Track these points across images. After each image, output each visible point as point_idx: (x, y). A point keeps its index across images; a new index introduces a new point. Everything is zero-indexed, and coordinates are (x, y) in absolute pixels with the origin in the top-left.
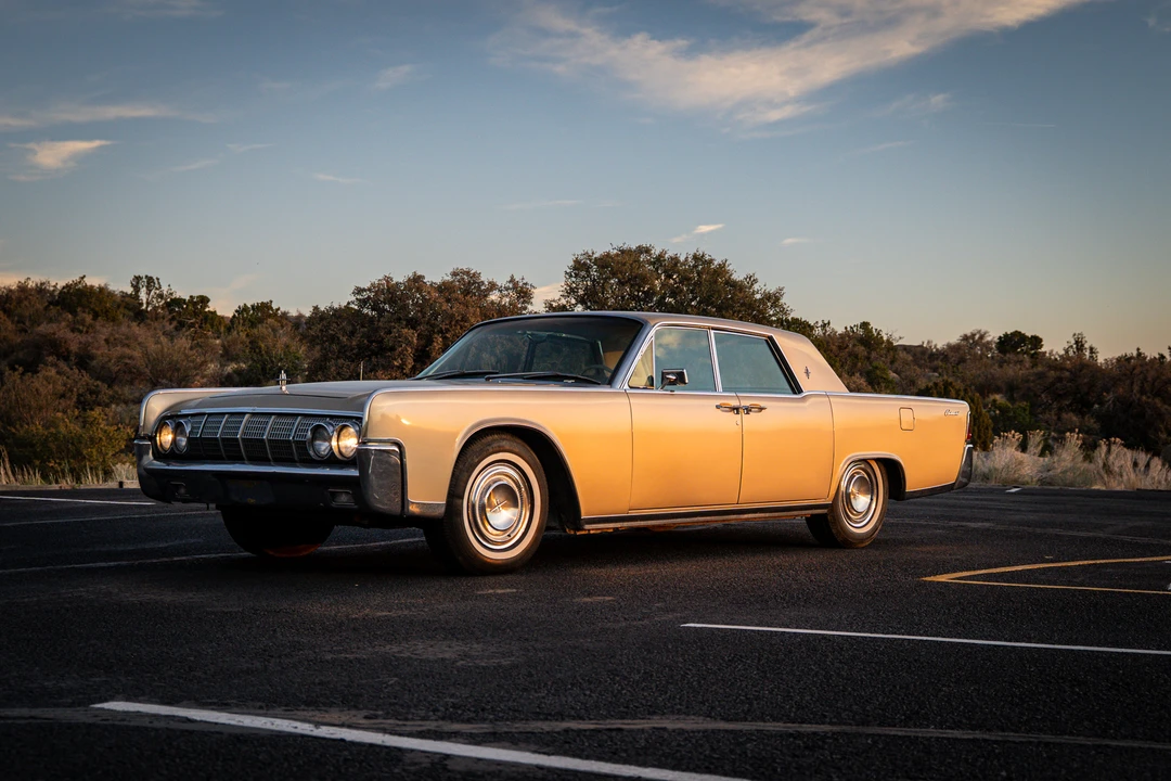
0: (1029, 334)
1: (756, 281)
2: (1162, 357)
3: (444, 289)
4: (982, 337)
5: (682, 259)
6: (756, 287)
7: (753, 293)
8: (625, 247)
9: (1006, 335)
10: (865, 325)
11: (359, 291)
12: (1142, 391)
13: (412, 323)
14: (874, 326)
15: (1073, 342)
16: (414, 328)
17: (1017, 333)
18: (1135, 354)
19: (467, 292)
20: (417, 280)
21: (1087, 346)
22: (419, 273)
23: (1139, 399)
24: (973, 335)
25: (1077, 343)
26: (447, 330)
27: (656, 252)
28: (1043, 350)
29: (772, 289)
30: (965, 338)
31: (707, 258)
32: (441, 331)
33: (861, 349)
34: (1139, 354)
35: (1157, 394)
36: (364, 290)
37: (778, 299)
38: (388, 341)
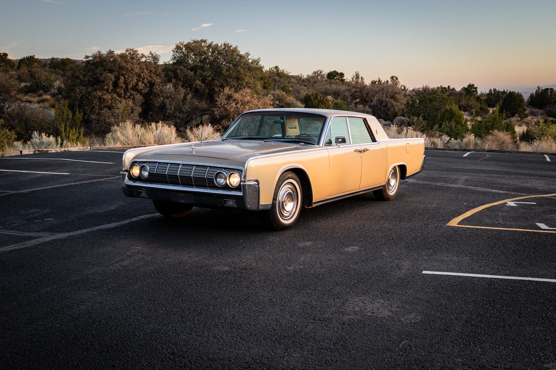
0: (339, 72)
1: (249, 55)
2: (388, 81)
3: (122, 56)
4: (321, 73)
5: (220, 45)
6: (249, 57)
7: (249, 59)
8: (196, 40)
9: (331, 72)
10: (276, 67)
11: (87, 57)
12: (387, 97)
13: (111, 71)
14: (281, 68)
15: (355, 75)
16: (111, 73)
17: (335, 72)
18: (378, 80)
19: (132, 58)
20: (111, 52)
21: (360, 76)
22: (112, 50)
23: (386, 100)
24: (318, 72)
25: (356, 75)
26: (126, 74)
27: (209, 42)
28: (344, 78)
29: (256, 58)
30: (315, 73)
31: (230, 45)
32: (123, 75)
33: (277, 78)
34: (379, 80)
35: (392, 98)
36: (89, 57)
37: (258, 62)
38: (102, 78)
